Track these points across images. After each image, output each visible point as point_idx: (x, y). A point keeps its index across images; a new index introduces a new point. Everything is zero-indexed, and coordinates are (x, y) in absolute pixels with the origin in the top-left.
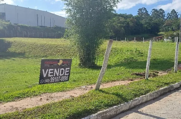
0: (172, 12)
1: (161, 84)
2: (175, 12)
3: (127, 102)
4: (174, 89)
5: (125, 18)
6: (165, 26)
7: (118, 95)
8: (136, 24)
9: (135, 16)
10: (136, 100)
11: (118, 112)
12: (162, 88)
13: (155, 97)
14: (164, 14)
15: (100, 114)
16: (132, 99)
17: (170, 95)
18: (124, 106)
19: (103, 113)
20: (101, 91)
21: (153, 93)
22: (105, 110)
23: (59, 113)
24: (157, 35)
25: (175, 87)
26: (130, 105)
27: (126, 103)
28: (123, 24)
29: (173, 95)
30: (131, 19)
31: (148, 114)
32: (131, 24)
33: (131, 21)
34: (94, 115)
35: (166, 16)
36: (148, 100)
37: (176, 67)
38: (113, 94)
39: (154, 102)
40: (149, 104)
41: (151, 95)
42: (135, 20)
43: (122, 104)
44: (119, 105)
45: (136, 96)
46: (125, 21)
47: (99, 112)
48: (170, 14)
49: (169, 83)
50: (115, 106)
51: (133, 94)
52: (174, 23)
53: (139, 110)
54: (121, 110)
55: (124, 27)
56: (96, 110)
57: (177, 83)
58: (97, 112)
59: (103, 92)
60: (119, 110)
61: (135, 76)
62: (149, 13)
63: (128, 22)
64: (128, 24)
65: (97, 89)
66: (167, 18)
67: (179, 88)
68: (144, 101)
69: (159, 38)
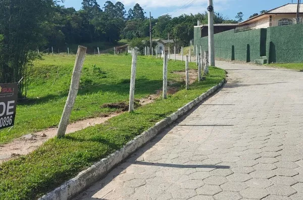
0: (135, 7)
1: (154, 117)
2: (140, 9)
3: (119, 149)
4: (172, 123)
5: (62, 13)
6: (127, 31)
7: (101, 140)
8: (83, 25)
9: (80, 12)
10: (130, 144)
11: (109, 167)
12: (158, 123)
13: (152, 137)
14: (123, 11)
15: (84, 175)
16: (123, 144)
17: (170, 132)
18: (115, 157)
19: (88, 173)
20: (68, 137)
21: (149, 131)
22: (89, 169)
23: (8, 188)
24: (116, 44)
25: (173, 119)
26: (123, 153)
27: (117, 151)
28: (60, 24)
29: (174, 130)
30: (73, 16)
31: (154, 162)
32: (74, 25)
33: (73, 19)
34: (74, 179)
35: (127, 13)
36: (145, 142)
37: (165, 91)
38: (93, 140)
39: (154, 145)
40: (149, 148)
41: (147, 135)
42: (81, 18)
43: (112, 155)
44: (109, 157)
45: (128, 138)
46: (63, 20)
47: (80, 174)
48: (132, 11)
49: (164, 114)
50: (103, 159)
51: (123, 136)
52: (140, 26)
53: (139, 159)
54: (113, 164)
55: (62, 29)
56: (75, 172)
57: (174, 113)
58: (78, 174)
59: (73, 139)
60: (110, 164)
61: (107, 109)
62: (101, 8)
63: (69, 21)
64: (68, 23)
65: (61, 135)
66: (129, 17)
67: (177, 120)
68: (140, 145)
69: (120, 48)
